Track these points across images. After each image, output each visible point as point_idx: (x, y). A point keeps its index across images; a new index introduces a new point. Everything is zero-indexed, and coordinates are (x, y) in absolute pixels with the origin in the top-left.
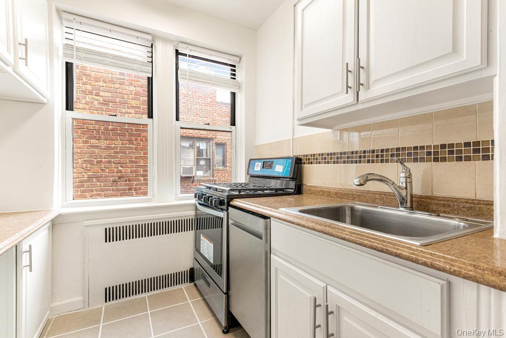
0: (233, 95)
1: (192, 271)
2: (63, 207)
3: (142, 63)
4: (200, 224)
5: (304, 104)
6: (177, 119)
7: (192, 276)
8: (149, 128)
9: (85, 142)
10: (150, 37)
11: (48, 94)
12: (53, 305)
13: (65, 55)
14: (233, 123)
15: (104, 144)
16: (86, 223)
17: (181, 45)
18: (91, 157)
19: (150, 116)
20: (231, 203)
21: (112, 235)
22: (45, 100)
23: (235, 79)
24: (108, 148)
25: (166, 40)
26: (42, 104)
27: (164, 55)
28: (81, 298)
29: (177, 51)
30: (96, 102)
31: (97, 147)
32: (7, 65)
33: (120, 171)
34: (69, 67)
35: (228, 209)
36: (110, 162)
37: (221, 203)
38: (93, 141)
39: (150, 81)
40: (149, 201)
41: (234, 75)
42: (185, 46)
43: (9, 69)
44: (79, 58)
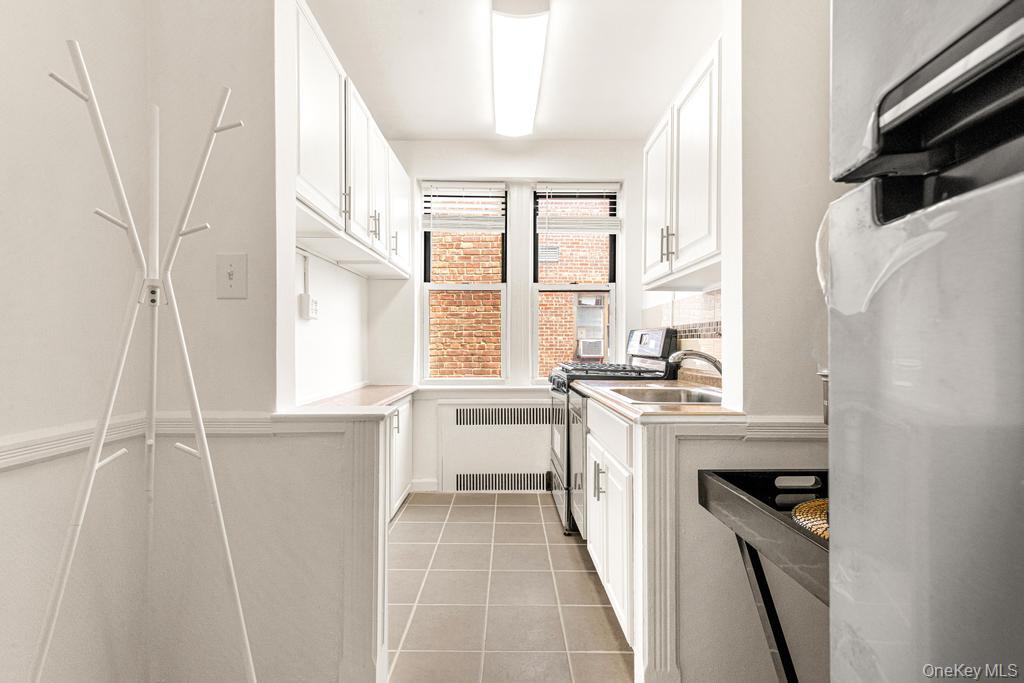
0: (613, 238)
1: (549, 474)
2: (421, 384)
3: (496, 219)
6: (536, 280)
7: (549, 482)
8: (503, 294)
9: (445, 310)
10: (503, 186)
11: (409, 270)
12: (414, 481)
13: (424, 225)
14: (613, 279)
15: (464, 310)
16: (441, 401)
17: (539, 186)
18: (450, 328)
19: (504, 280)
20: (574, 384)
21: (465, 417)
22: (408, 276)
23: (615, 215)
24: (469, 316)
25: (520, 183)
26: (406, 279)
27: (521, 201)
28: (435, 480)
29: (535, 193)
30: (456, 257)
31: (457, 315)
32: (384, 258)
33: (482, 348)
34: (427, 235)
35: (568, 391)
36: (470, 335)
38: (453, 308)
39: (504, 237)
40: (503, 382)
41: (615, 210)
42: (544, 186)
43: (386, 262)
44: (435, 226)
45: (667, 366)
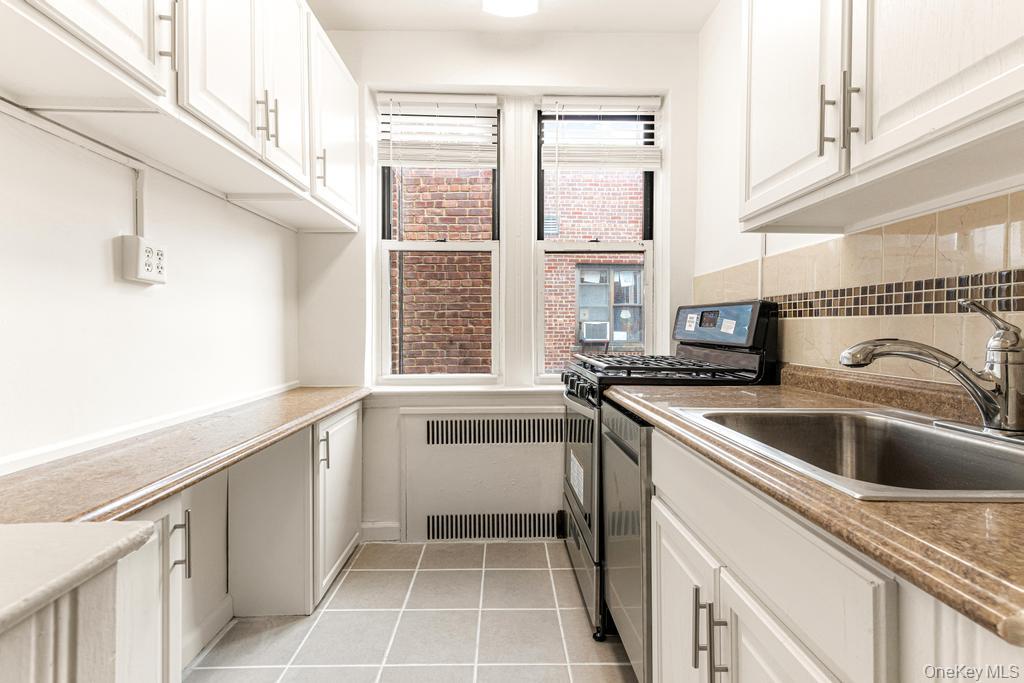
0: (649, 177)
1: (561, 515)
2: (378, 384)
3: (483, 148)
4: (572, 431)
5: (753, 184)
6: (540, 237)
7: (560, 525)
8: (494, 258)
9: (424, 284)
10: (493, 101)
11: (357, 219)
12: (367, 525)
13: (381, 157)
14: (648, 234)
15: (447, 285)
16: (403, 410)
17: (546, 101)
18: (430, 307)
19: (496, 236)
20: (607, 393)
21: (441, 432)
22: (355, 229)
23: (652, 143)
24: (454, 292)
25: (519, 98)
26: (354, 233)
27: (519, 122)
28: (396, 525)
29: (540, 112)
30: (437, 218)
31: (438, 290)
32: (303, 190)
33: (470, 331)
34: (386, 173)
35: (600, 404)
36: (455, 315)
37: (592, 391)
38: (433, 282)
39: (496, 173)
40: (493, 382)
41: (652, 136)
42: (552, 101)
43: (306, 195)
44: (396, 158)
45: (761, 363)
